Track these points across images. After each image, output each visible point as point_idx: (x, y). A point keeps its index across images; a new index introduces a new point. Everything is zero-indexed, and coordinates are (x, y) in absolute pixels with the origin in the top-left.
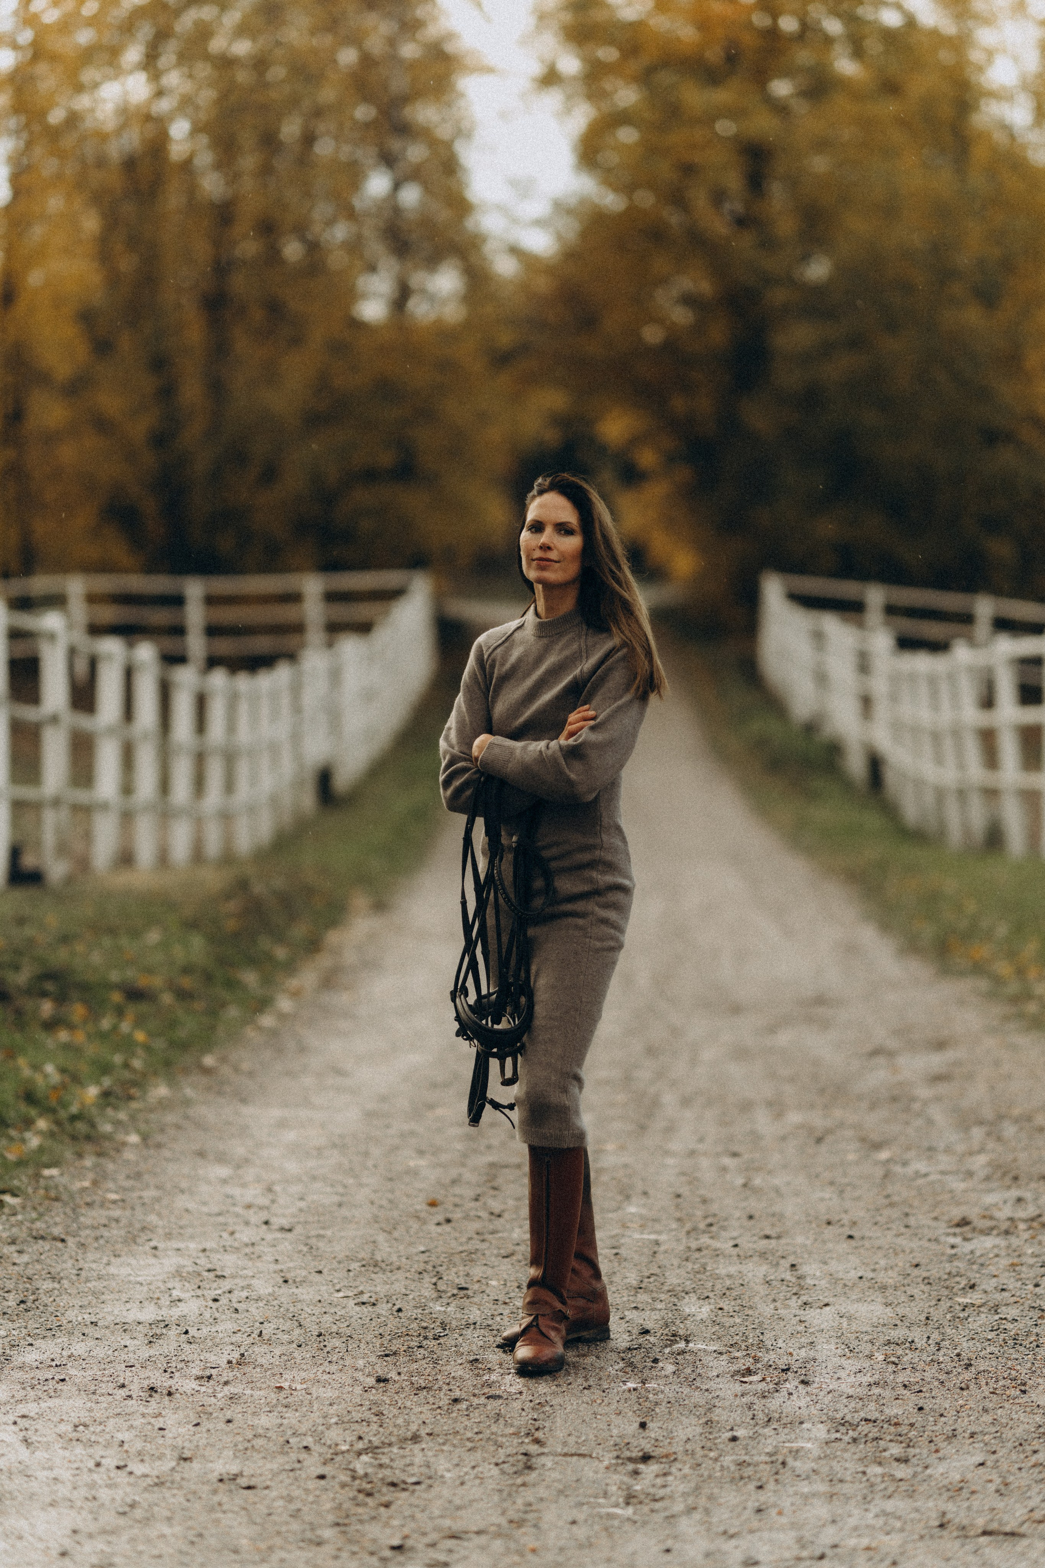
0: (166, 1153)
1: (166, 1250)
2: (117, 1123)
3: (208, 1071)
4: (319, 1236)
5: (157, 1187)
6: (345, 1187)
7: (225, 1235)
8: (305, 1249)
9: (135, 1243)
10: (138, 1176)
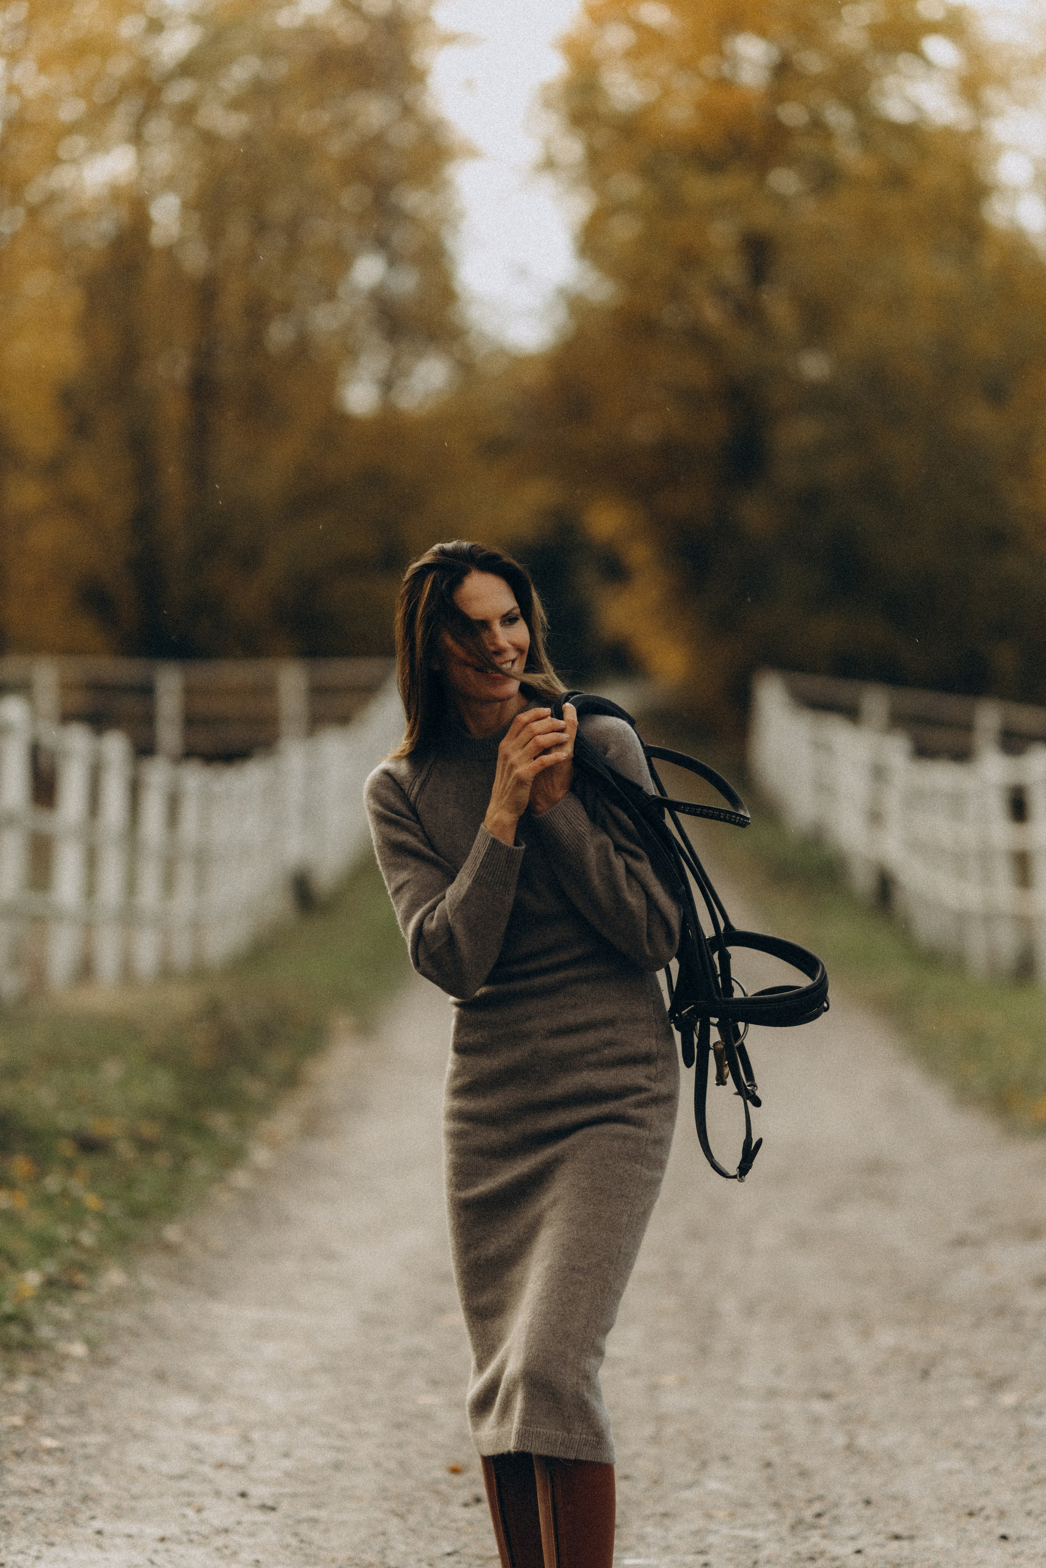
0: (117, 1374)
1: (113, 1535)
2: (59, 1324)
3: (169, 1248)
4: (314, 1521)
5: (107, 1429)
6: (341, 1436)
7: (190, 1513)
8: (294, 1542)
9: (74, 1523)
10: (80, 1410)
